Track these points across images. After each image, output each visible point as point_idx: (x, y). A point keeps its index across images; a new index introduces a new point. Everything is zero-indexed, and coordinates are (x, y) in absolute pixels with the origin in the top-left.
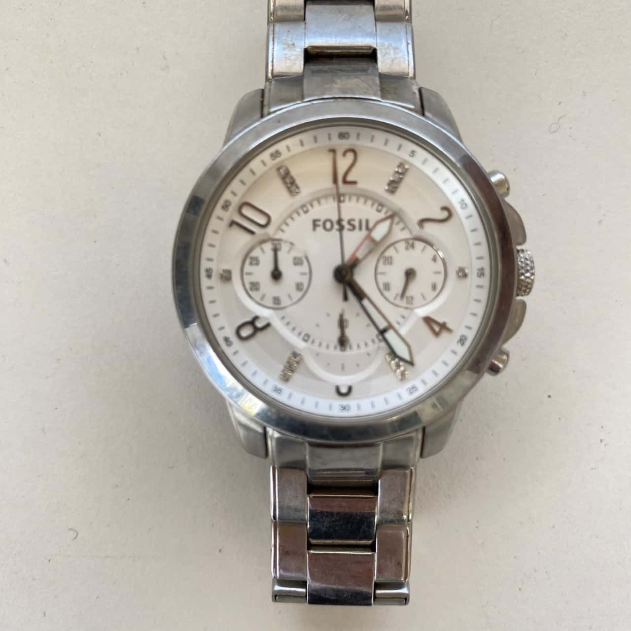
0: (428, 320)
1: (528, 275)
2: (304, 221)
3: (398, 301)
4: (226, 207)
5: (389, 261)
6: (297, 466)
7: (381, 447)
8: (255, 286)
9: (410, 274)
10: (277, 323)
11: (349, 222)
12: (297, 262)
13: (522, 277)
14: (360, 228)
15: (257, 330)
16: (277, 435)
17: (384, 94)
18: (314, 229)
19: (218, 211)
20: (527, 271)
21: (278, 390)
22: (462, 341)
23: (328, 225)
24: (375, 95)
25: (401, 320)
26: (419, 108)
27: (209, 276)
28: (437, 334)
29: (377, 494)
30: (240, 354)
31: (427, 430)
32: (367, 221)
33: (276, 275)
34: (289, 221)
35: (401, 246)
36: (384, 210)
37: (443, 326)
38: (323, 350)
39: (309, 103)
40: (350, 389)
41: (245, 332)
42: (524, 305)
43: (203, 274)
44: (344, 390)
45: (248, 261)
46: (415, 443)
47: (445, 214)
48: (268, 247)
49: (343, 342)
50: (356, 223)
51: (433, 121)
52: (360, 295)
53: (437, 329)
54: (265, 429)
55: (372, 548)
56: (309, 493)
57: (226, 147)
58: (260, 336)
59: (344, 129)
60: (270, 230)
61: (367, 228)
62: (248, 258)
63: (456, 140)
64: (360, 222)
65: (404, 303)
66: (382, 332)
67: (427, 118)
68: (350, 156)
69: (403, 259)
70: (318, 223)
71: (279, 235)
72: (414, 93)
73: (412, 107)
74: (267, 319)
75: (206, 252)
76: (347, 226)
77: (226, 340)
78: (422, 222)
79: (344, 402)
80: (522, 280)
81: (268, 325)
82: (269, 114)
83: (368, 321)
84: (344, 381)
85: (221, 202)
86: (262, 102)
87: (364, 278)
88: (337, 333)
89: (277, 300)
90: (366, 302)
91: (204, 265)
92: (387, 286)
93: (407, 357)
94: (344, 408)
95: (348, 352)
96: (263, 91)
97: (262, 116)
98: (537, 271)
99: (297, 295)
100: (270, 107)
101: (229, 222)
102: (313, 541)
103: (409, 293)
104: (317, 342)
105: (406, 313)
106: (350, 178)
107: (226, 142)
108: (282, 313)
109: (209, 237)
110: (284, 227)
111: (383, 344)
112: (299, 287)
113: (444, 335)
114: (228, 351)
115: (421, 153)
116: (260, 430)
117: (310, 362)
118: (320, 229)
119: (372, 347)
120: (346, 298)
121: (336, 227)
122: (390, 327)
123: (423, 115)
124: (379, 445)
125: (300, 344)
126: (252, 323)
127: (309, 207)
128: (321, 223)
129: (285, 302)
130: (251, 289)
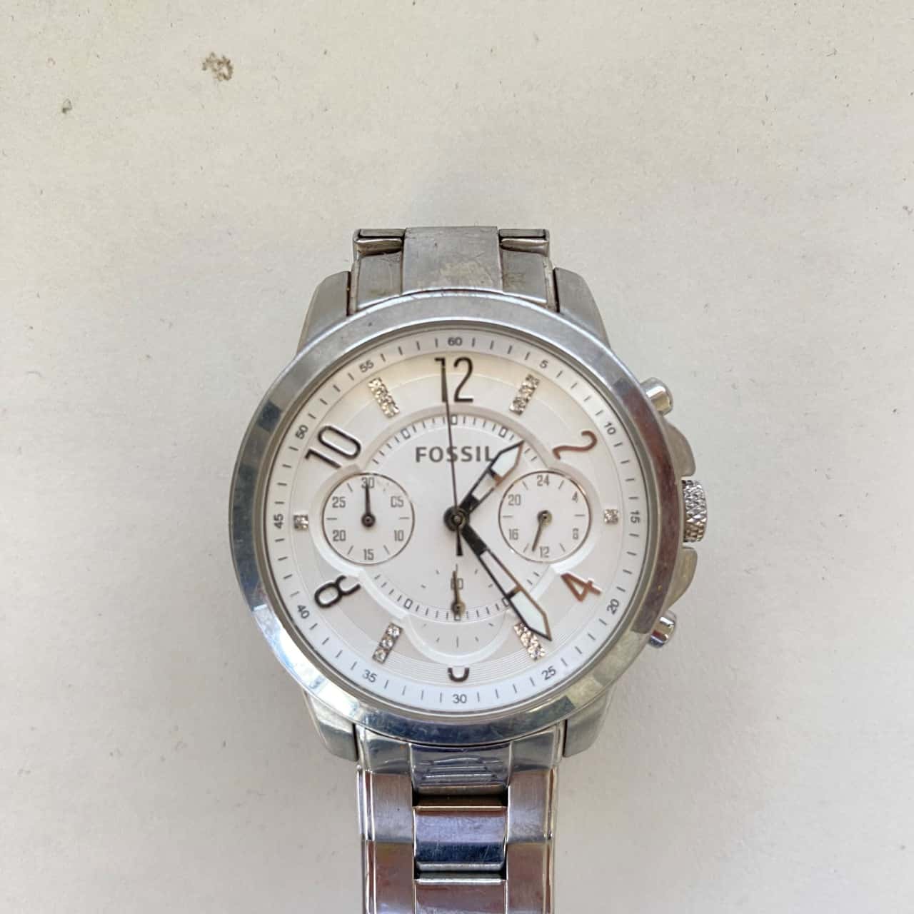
0: (567, 578)
1: (698, 517)
2: (405, 449)
3: (528, 554)
4: (301, 434)
5: (517, 500)
6: (399, 771)
7: (510, 746)
8: (340, 535)
9: (544, 517)
10: (369, 586)
11: (463, 451)
12: (396, 503)
13: (691, 520)
14: (478, 459)
15: (342, 594)
16: (371, 736)
17: (508, 282)
18: (418, 460)
19: (291, 439)
20: (697, 512)
21: (371, 676)
22: (613, 607)
23: (436, 455)
24: (495, 286)
25: (534, 579)
26: (553, 302)
27: (279, 525)
28: (580, 598)
29: (506, 805)
30: (320, 628)
31: (570, 724)
32: (487, 449)
33: (368, 521)
34: (385, 449)
35: (532, 480)
36: (509, 434)
37: (588, 587)
38: (430, 619)
39: (409, 298)
40: (467, 672)
41: (326, 598)
42: (695, 555)
43: (270, 522)
44: (459, 675)
45: (331, 502)
46: (555, 741)
47: (587, 441)
48: (357, 483)
49: (457, 608)
50: (473, 452)
51: (571, 320)
52: (479, 547)
53: (580, 590)
54: (354, 726)
55: (501, 874)
56: (415, 804)
57: (301, 355)
58: (345, 600)
59: (455, 334)
60: (358, 462)
61: (487, 459)
62: (330, 497)
63: (601, 345)
64: (478, 449)
65: (536, 556)
66: (509, 596)
67: (563, 315)
68: (463, 366)
69: (533, 497)
70: (422, 452)
71: (372, 469)
72: (546, 280)
73: (544, 301)
74: (356, 579)
75: (275, 493)
76: (461, 456)
77: (301, 609)
78: (556, 451)
79: (459, 689)
80: (691, 523)
81: (357, 588)
82: (358, 311)
83: (491, 582)
84: (458, 663)
85: (295, 428)
86: (348, 293)
87: (481, 523)
88: (450, 597)
89: (368, 554)
90: (486, 556)
91: (272, 510)
92: (514, 534)
93: (543, 631)
94: (459, 699)
95: (464, 621)
96: (349, 274)
97: (348, 314)
98: (709, 511)
99: (396, 546)
100: (358, 303)
101: (306, 453)
102: (423, 866)
103: (541, 544)
104: (423, 610)
105: (540, 569)
106: (461, 396)
107: (299, 351)
108: (376, 571)
109: (279, 474)
110: (378, 457)
111: (510, 611)
112: (398, 536)
113: (590, 597)
114: (304, 625)
115: (555, 365)
116: (348, 730)
117: (412, 634)
118: (425, 460)
119: (495, 615)
120: (460, 553)
121: (447, 456)
122: (519, 588)
123: (558, 311)
124: (507, 745)
125: (399, 613)
126: (336, 585)
127: (410, 430)
128: (427, 452)
129: (380, 555)
130: (335, 540)
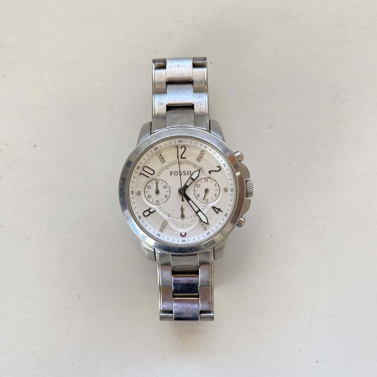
0: (213, 207)
1: (250, 190)
2: (167, 172)
3: (203, 201)
4: (138, 168)
5: (199, 186)
6: (167, 264)
7: (198, 255)
8: (149, 196)
9: (207, 191)
10: (158, 210)
11: (184, 172)
12: (165, 187)
13: (249, 191)
14: (188, 175)
15: (150, 213)
16: (159, 252)
17: (195, 124)
18: (171, 175)
19: (135, 170)
20: (250, 188)
21: (159, 235)
22: (226, 215)
23: (176, 173)
24: (192, 125)
25: (204, 208)
26: (208, 129)
27: (132, 194)
28: (217, 213)
29: (198, 274)
30: (145, 222)
31: (215, 248)
32: (190, 171)
33: (157, 192)
34: (162, 172)
35: (203, 180)
36: (196, 168)
37: (219, 210)
38: (175, 220)
39: (168, 129)
40: (186, 233)
41: (146, 214)
42: (250, 201)
43: (130, 193)
44: (183, 234)
45: (147, 187)
46: (211, 254)
47: (219, 169)
48: (154, 182)
49: (183, 216)
50: (186, 172)
51: (213, 135)
52: (188, 199)
53: (217, 211)
54: (154, 249)
55: (198, 296)
56: (173, 274)
57: (138, 146)
58: (151, 214)
59: (180, 139)
60: (155, 176)
61: (190, 174)
62: (147, 186)
63: (222, 141)
64: (188, 172)
65: (205, 201)
66: (197, 213)
67: (211, 133)
68: (183, 149)
69: (204, 185)
70: (172, 173)
71: (158, 178)
72: (207, 123)
73: (206, 129)
74: (154, 208)
75: (131, 185)
76: (183, 174)
77: (139, 217)
78: (210, 172)
79: (184, 239)
80: (248, 192)
81: (155, 211)
82: (153, 133)
83: (192, 209)
84: (183, 231)
85: (136, 167)
86: (151, 128)
87: (190, 193)
88: (181, 213)
89: (158, 202)
90: (190, 202)
91: (131, 189)
92: (198, 195)
93: (207, 222)
94: (183, 241)
95: (185, 220)
96: (151, 123)
97: (151, 134)
98: (254, 188)
99: (165, 199)
100: (153, 131)
101: (139, 173)
102: (175, 294)
103: (206, 198)
104: (173, 217)
105: (205, 205)
106: (183, 157)
107: (137, 145)
108: (160, 206)
109: (132, 179)
110: (160, 174)
111: (197, 217)
112: (166, 196)
113: (220, 212)
114: (140, 221)
115: (209, 148)
116: (153, 250)
117: (171, 224)
118: (173, 175)
119: (193, 218)
120: (183, 200)
121: (179, 174)
122: (200, 210)
123: (210, 132)
124: (197, 255)
125: (167, 218)
126: (149, 210)
127: (169, 167)
128: (173, 173)
129: (161, 202)
130: (148, 198)
